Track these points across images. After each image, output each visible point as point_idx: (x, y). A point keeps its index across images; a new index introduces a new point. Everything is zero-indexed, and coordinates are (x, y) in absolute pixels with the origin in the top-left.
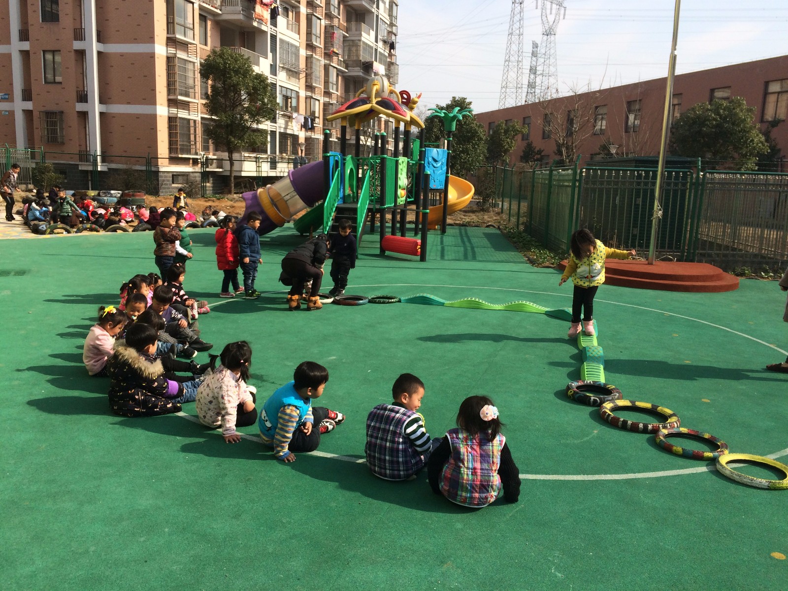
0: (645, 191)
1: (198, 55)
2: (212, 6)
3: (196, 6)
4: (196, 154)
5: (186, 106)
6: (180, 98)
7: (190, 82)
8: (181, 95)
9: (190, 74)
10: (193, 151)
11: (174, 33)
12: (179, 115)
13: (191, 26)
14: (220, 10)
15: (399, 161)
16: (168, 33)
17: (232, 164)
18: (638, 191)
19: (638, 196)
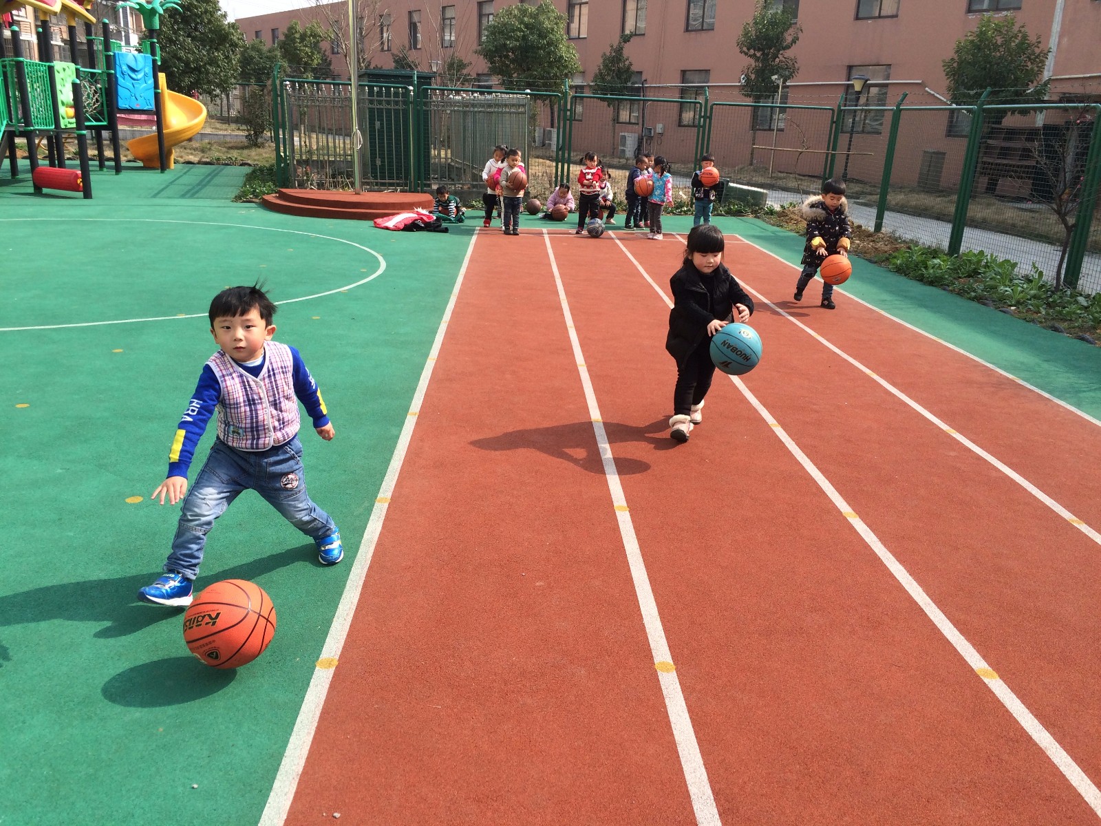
15: (56, 68)
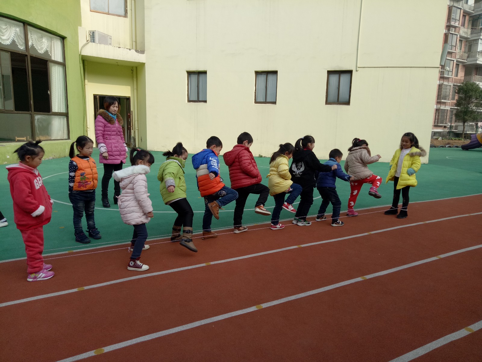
1: (453, 82)
2: (462, 59)
3: (455, 61)
4: (446, 124)
5: (444, 103)
6: (442, 101)
7: (448, 93)
8: (443, 99)
9: (448, 90)
10: (445, 122)
11: (443, 75)
12: (441, 108)
13: (452, 70)
14: (467, 60)
16: (441, 75)
17: (464, 128)
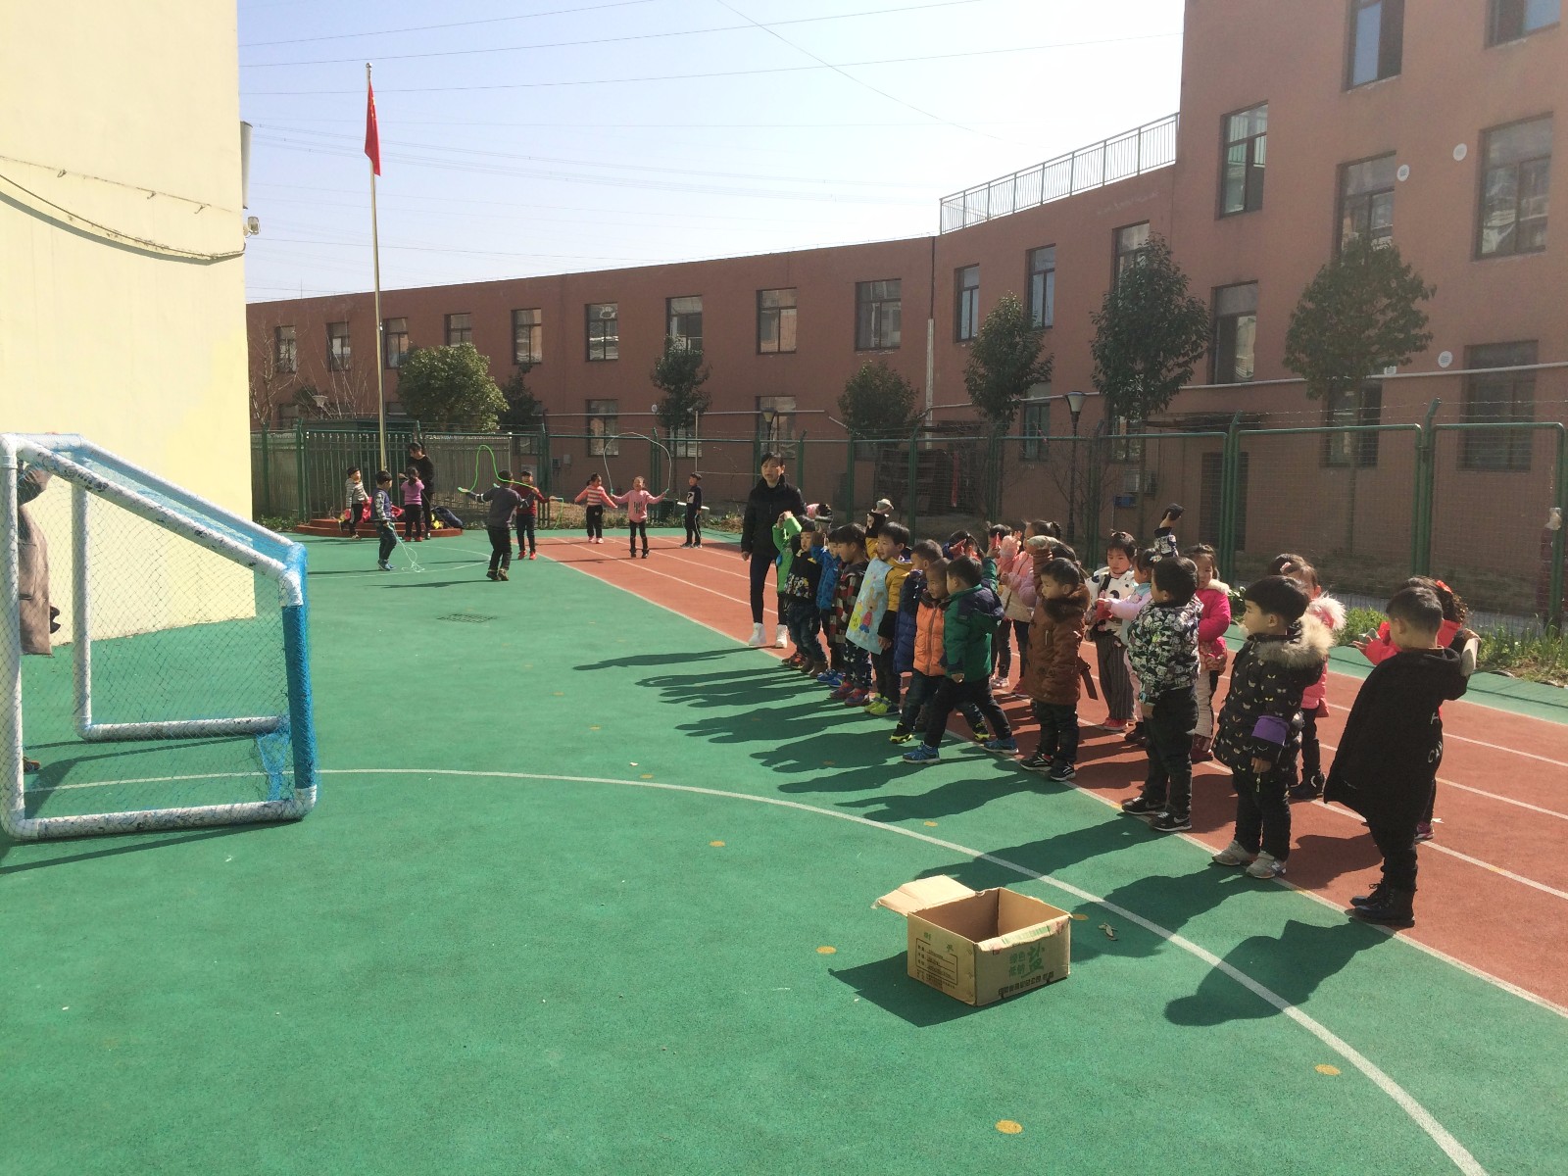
0: (372, 453)
18: (364, 453)
19: (365, 459)
